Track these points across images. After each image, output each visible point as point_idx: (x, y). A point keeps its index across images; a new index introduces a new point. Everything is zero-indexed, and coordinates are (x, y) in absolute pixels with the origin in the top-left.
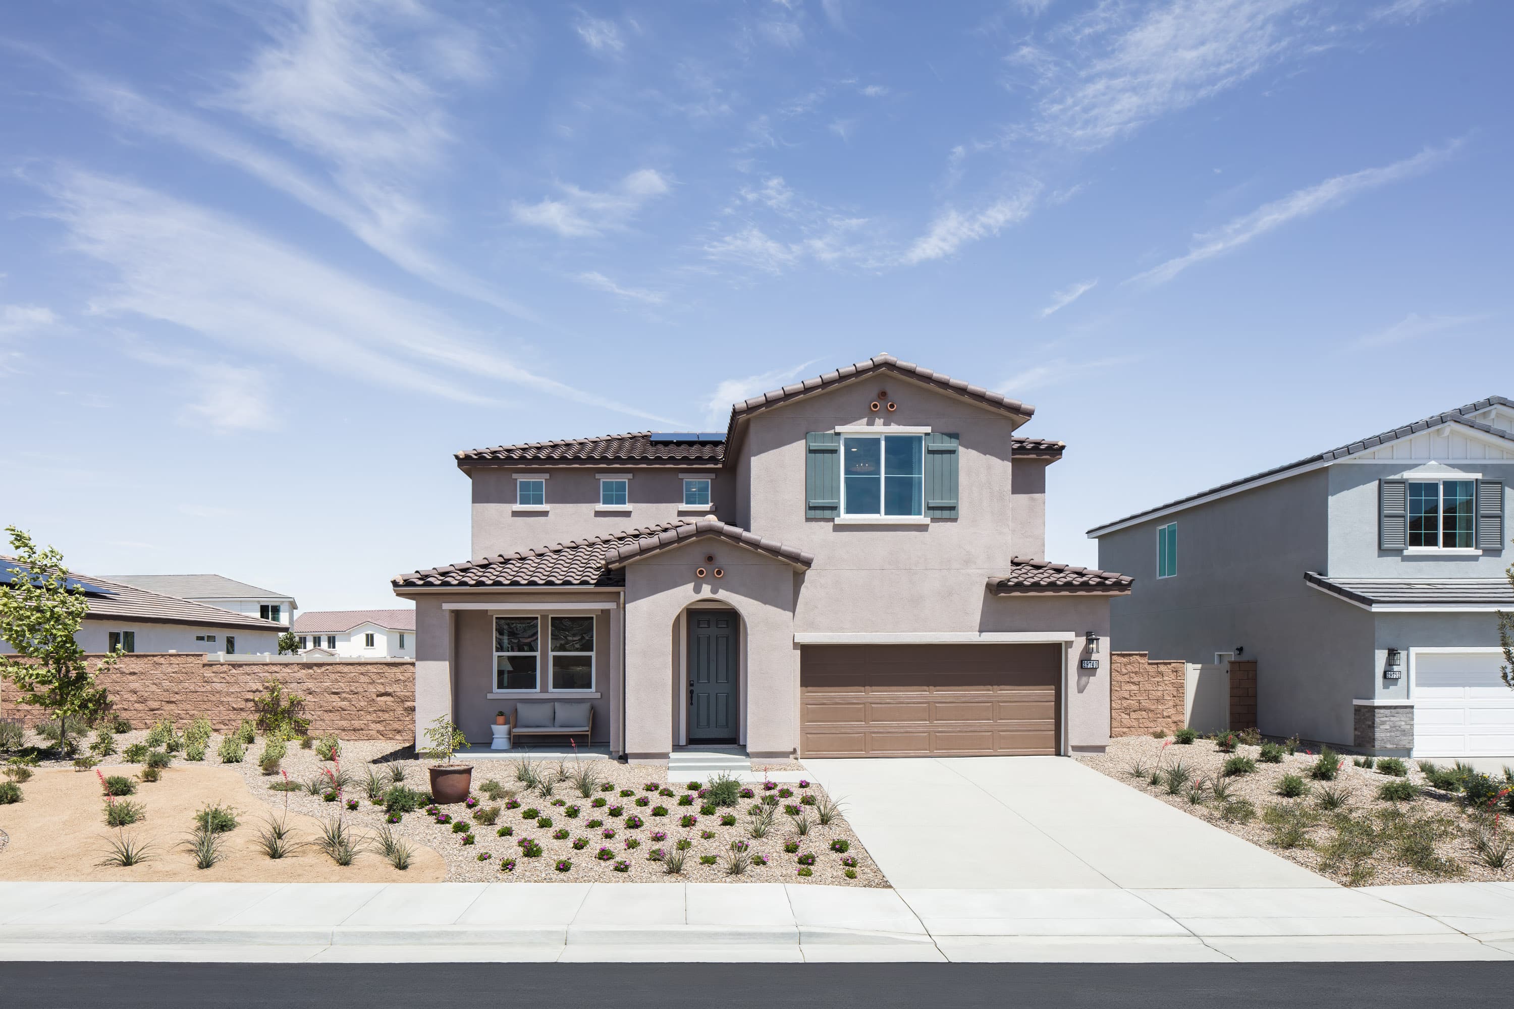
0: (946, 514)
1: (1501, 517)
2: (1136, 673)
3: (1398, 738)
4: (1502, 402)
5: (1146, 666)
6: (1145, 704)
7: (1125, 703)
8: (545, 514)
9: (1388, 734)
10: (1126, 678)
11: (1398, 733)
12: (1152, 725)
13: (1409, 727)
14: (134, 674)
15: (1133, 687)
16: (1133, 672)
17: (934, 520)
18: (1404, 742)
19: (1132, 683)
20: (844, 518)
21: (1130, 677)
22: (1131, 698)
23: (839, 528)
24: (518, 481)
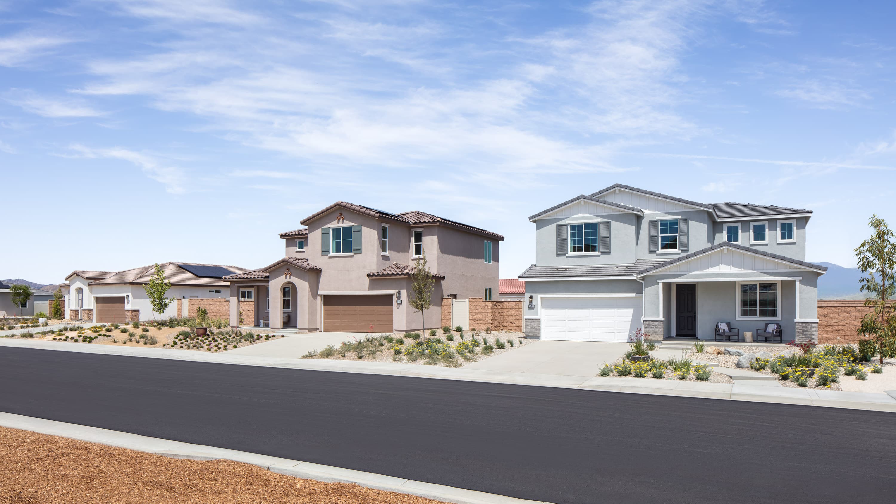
0: (358, 252)
1: (609, 237)
2: (478, 305)
3: (534, 332)
4: (619, 186)
5: (481, 302)
6: (481, 318)
7: (474, 317)
8: (304, 252)
9: (530, 330)
10: (474, 307)
11: (534, 330)
12: (484, 326)
13: (538, 327)
14: (211, 304)
15: (477, 311)
16: (477, 305)
17: (354, 254)
18: (536, 333)
19: (477, 309)
20: (332, 254)
21: (476, 307)
22: (476, 315)
23: (330, 257)
24: (297, 242)
